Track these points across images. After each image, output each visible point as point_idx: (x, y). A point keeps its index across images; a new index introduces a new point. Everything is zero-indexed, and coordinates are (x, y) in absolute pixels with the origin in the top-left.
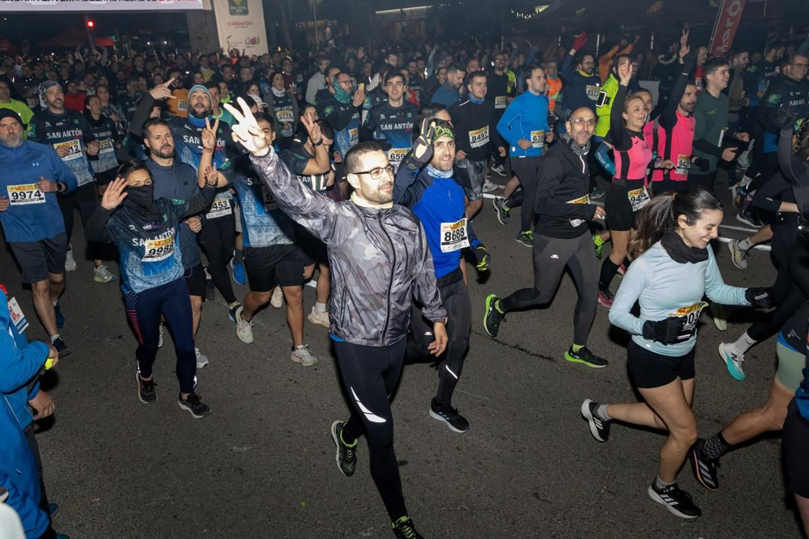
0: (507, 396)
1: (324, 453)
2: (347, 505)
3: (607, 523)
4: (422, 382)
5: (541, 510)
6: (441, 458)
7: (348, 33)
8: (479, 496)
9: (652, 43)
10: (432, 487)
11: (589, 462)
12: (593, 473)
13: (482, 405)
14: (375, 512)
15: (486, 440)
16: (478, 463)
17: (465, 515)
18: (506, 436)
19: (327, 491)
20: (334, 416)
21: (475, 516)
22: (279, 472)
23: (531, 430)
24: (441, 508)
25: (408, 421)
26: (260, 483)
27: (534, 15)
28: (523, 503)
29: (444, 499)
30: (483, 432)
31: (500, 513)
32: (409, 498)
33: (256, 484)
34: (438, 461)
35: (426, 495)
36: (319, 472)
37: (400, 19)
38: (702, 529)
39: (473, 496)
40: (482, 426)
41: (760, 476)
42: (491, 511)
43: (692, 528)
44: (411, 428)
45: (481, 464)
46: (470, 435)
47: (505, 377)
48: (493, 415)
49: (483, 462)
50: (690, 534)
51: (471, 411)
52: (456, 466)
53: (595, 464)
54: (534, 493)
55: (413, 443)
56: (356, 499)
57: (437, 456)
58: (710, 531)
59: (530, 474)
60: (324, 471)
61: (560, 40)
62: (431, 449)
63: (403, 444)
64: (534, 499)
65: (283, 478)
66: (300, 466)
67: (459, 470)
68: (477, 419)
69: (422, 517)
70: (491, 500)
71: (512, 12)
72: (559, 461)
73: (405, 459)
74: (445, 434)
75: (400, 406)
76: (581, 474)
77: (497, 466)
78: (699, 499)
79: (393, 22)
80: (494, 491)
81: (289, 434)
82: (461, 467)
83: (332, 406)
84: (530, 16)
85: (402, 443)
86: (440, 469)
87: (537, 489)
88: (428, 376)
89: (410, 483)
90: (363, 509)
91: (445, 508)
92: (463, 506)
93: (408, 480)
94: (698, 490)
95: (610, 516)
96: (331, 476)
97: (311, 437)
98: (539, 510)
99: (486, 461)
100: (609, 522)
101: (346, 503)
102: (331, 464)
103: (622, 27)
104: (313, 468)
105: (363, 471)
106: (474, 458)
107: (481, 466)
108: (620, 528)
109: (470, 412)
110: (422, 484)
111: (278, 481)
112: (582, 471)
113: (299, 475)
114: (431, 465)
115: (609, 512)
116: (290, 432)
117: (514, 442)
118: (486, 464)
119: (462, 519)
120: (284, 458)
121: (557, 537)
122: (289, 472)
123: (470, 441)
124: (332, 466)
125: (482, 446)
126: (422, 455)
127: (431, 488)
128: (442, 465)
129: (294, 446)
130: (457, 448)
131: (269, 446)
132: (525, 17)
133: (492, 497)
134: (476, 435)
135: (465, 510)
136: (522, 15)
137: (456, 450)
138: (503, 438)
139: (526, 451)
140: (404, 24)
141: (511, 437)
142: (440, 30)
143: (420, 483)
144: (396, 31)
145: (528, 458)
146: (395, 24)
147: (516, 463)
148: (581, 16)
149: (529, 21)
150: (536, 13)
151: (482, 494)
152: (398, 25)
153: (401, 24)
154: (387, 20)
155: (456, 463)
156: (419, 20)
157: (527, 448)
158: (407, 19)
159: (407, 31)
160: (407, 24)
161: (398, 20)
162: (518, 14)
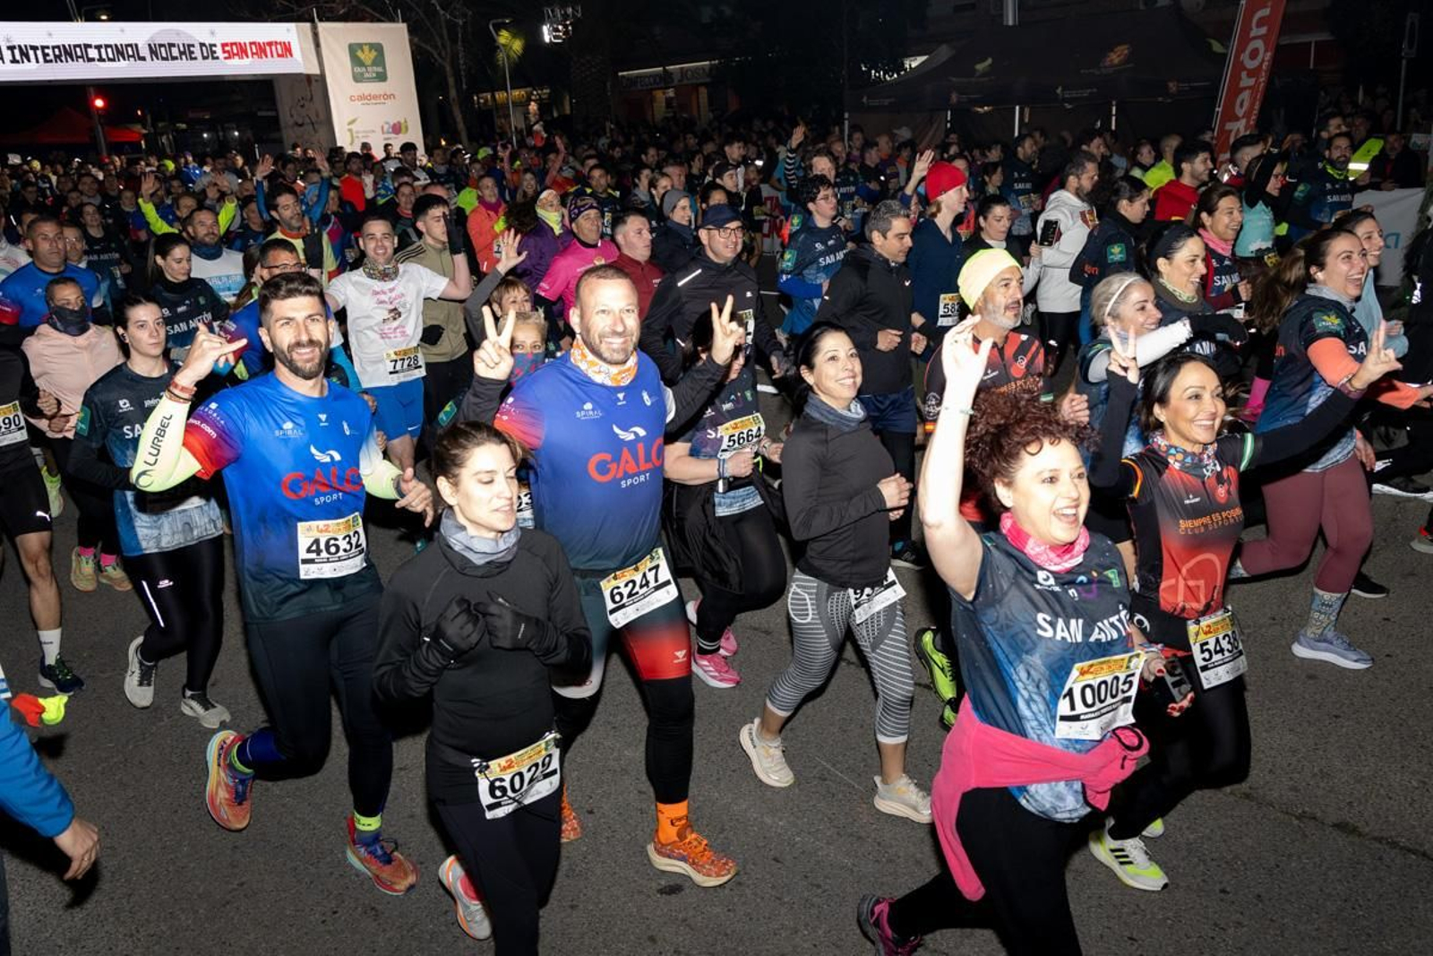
0: (864, 760)
4: (710, 739)
6: (744, 879)
7: (568, 110)
8: (815, 946)
9: (1114, 118)
10: (729, 932)
15: (828, 843)
16: (812, 885)
18: (863, 834)
22: (446, 912)
26: (411, 934)
27: (902, 73)
30: (821, 827)
33: (402, 937)
34: (739, 884)
35: (719, 947)
37: (662, 85)
39: (805, 946)
40: (820, 816)
41: (1330, 895)
45: (819, 886)
46: (798, 834)
47: (862, 727)
48: (840, 796)
49: (822, 883)
51: (800, 790)
52: (773, 892)
61: (949, 118)
67: (779, 899)
68: (811, 803)
71: (864, 69)
73: (678, 882)
74: (752, 834)
78: (1218, 939)
79: (652, 90)
82: (782, 893)
84: (895, 76)
86: (743, 899)
88: (721, 728)
89: (689, 925)
93: (684, 920)
99: (828, 881)
103: (1059, 91)
105: (601, 906)
106: (806, 877)
107: (819, 891)
110: (711, 926)
111: (443, 928)
117: (879, 844)
118: (827, 887)
123: (798, 845)
125: (820, 853)
127: (726, 935)
128: (748, 891)
130: (776, 860)
132: (887, 77)
133: (838, 947)
134: (809, 833)
136: (882, 73)
137: (773, 862)
138: (860, 838)
140: (671, 93)
141: (873, 835)
142: (733, 105)
143: (707, 927)
144: (655, 105)
145: (905, 874)
146: (654, 92)
147: (882, 884)
148: (984, 74)
149: (892, 84)
150: (905, 70)
151: (821, 943)
152: (659, 95)
153: (664, 93)
154: (639, 87)
155: (773, 887)
156: (696, 87)
157: (901, 854)
158: (676, 82)
159: (675, 105)
160: (676, 93)
161: (659, 86)
162: (873, 72)
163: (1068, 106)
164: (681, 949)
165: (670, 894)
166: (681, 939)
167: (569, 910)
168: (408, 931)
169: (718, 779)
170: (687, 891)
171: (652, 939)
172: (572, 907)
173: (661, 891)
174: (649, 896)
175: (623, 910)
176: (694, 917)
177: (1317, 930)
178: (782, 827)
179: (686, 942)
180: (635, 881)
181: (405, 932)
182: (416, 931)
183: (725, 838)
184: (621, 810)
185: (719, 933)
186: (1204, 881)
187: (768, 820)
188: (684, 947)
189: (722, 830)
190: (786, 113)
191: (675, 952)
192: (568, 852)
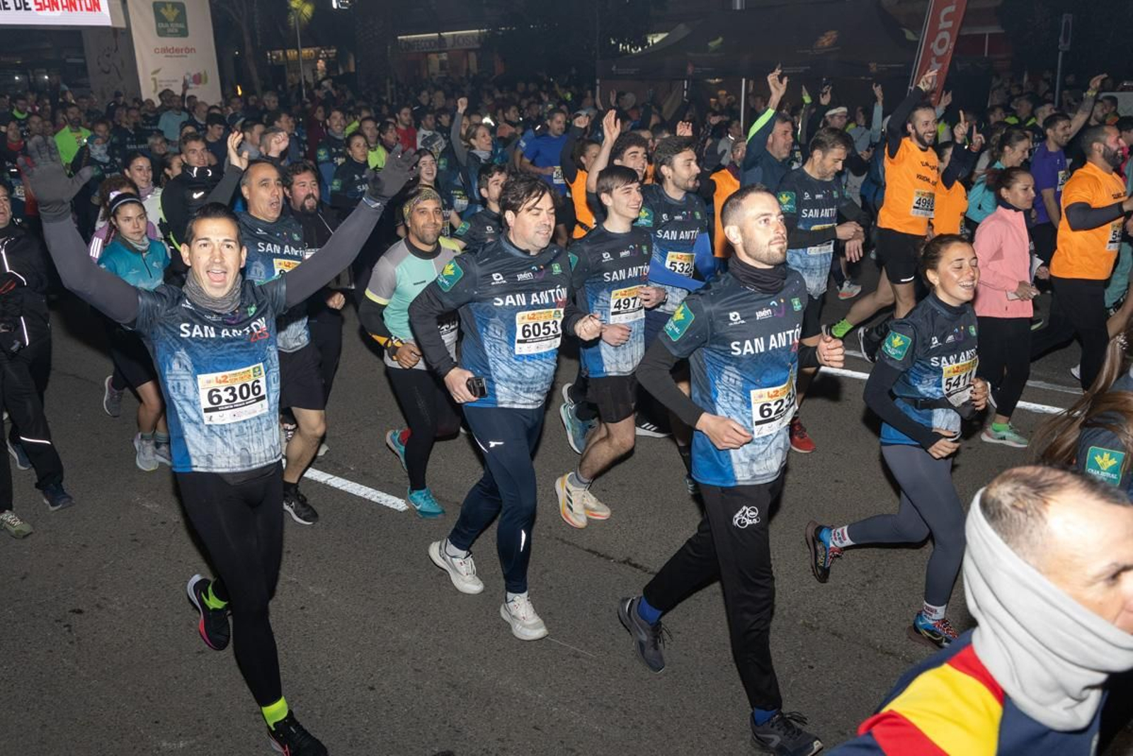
0: (613, 640)
6: (508, 744)
7: (352, 69)
11: (742, 739)
15: (581, 712)
16: (567, 749)
18: (612, 704)
20: (334, 684)
23: (651, 693)
25: (454, 686)
27: (646, 47)
30: (575, 699)
34: (503, 749)
37: (438, 49)
40: (575, 689)
44: (460, 696)
45: (573, 750)
46: (556, 705)
48: (592, 671)
49: (576, 748)
51: (557, 666)
55: (462, 721)
57: (503, 740)
61: (686, 87)
62: (493, 730)
63: (448, 724)
68: (566, 678)
71: (613, 42)
74: (515, 705)
75: (441, 663)
79: (426, 54)
83: (329, 667)
84: (640, 49)
85: (445, 722)
88: (487, 613)
99: (581, 745)
106: (562, 742)
107: (574, 754)
117: (625, 712)
118: (579, 751)
123: (555, 715)
125: (574, 721)
126: (478, 741)
130: (535, 728)
131: (222, 737)
132: (633, 50)
134: (565, 704)
136: (628, 46)
137: (533, 730)
138: (608, 707)
139: (644, 726)
140: (444, 57)
141: (620, 705)
142: (499, 68)
144: (430, 67)
145: (647, 738)
146: (429, 56)
148: (716, 51)
149: (639, 56)
150: (649, 45)
152: (434, 59)
153: (438, 57)
154: (416, 50)
155: (533, 752)
156: (467, 51)
157: (645, 721)
158: (447, 49)
159: (448, 67)
160: (448, 56)
161: (434, 50)
162: (621, 45)
169: (485, 658)
178: (541, 699)
180: (411, 749)
183: (492, 709)
184: (399, 686)
187: (529, 694)
189: (489, 703)
190: (546, 78)
192: (352, 724)
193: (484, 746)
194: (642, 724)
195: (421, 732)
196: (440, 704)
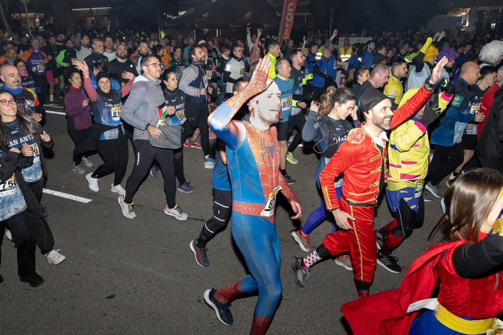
0: (177, 245)
1: (55, 299)
2: (74, 330)
3: (241, 309)
4: (122, 244)
5: (203, 309)
6: (137, 289)
7: (52, 22)
8: (164, 308)
10: (133, 308)
11: (229, 276)
12: (232, 282)
13: (162, 253)
14: (95, 331)
15: (166, 274)
16: (162, 288)
17: (156, 321)
18: (178, 269)
19: (59, 324)
20: (61, 274)
21: (162, 320)
22: (22, 318)
23: (193, 263)
24: (140, 319)
25: (114, 270)
26: (7, 327)
28: (191, 307)
29: (141, 314)
30: (164, 269)
31: (177, 316)
32: (118, 318)
33: (3, 329)
34: (136, 291)
35: (130, 314)
36: (53, 313)
37: (90, 15)
38: (292, 302)
39: (160, 308)
40: (163, 265)
41: (320, 269)
42: (172, 315)
43: (287, 303)
44: (116, 273)
45: (164, 288)
46: (156, 272)
47: (176, 234)
48: (170, 258)
49: (165, 287)
50: (287, 306)
51: (156, 257)
52: (148, 293)
53: (232, 277)
54: (198, 300)
55: (118, 283)
56: (81, 325)
57: (135, 288)
58: (296, 303)
59: (195, 289)
60: (56, 311)
62: (131, 284)
63: (112, 284)
64: (198, 303)
65: (25, 321)
66: (37, 311)
67: (150, 294)
68: (160, 261)
69: (127, 328)
70: (171, 309)
71: (164, 14)
72: (211, 279)
73: (114, 294)
74: (139, 274)
75: (108, 262)
76: (225, 284)
77: (174, 288)
78: (290, 286)
79: (85, 17)
80: (173, 303)
81: (27, 291)
82: (151, 292)
83: (59, 268)
84: (176, 17)
85: (110, 284)
86: (138, 296)
87: (199, 297)
88: (126, 240)
89: (118, 308)
90: (86, 331)
91: (142, 319)
92: (154, 316)
93: (116, 306)
94: (289, 282)
95: (243, 305)
96: (61, 313)
97: (44, 291)
98: (202, 310)
99: (167, 286)
100: (242, 308)
101: (74, 329)
102: (61, 306)
103: (230, 25)
104: (47, 311)
105: (84, 306)
106: (159, 286)
107: (164, 290)
108: (249, 311)
109: (154, 258)
110: (126, 307)
111: (21, 324)
112: (225, 282)
113: (37, 317)
114: (131, 295)
115: (242, 303)
116: (28, 290)
117: (184, 272)
118: (167, 288)
119: (154, 324)
120: (24, 308)
121: (213, 322)
122: (29, 316)
123: (156, 276)
124: (61, 307)
125: (163, 277)
126: (125, 290)
127: (132, 309)
128: (139, 293)
129: (32, 299)
130: (148, 282)
131: (12, 301)
132: (173, 17)
133: (172, 307)
134: (160, 271)
135: (156, 318)
136: (171, 16)
137: (148, 283)
138: (177, 271)
139: (191, 276)
140: (93, 18)
141: (181, 269)
142: (118, 24)
143: (125, 307)
144: (87, 22)
145: (192, 280)
146: (87, 18)
147: (186, 284)
148: (206, 18)
149: (175, 19)
150: (179, 15)
151: (166, 306)
152: (89, 18)
153: (91, 18)
154: (81, 15)
155: (148, 291)
156: (104, 16)
157: (191, 274)
158: (95, 14)
159: (95, 22)
160: (95, 18)
161: (89, 15)
162: (168, 15)
163: (233, 30)
164: (116, 316)
165: (110, 298)
166: (116, 313)
167: (72, 310)
168: (6, 327)
169: (126, 257)
170: (117, 296)
171: (105, 315)
172: (73, 308)
173: (107, 298)
174: (102, 300)
175: (93, 306)
176: (120, 305)
177: (317, 279)
178: (150, 271)
179: (118, 314)
180: (97, 296)
181: (5, 328)
182: (9, 326)
183: (130, 277)
184: (90, 272)
185: (130, 309)
186: (285, 270)
187: (145, 269)
188: (117, 315)
189: (128, 274)
191: (114, 318)
192: (70, 289)
193: (128, 291)
194: (190, 275)
195: (101, 289)
196: (108, 277)
